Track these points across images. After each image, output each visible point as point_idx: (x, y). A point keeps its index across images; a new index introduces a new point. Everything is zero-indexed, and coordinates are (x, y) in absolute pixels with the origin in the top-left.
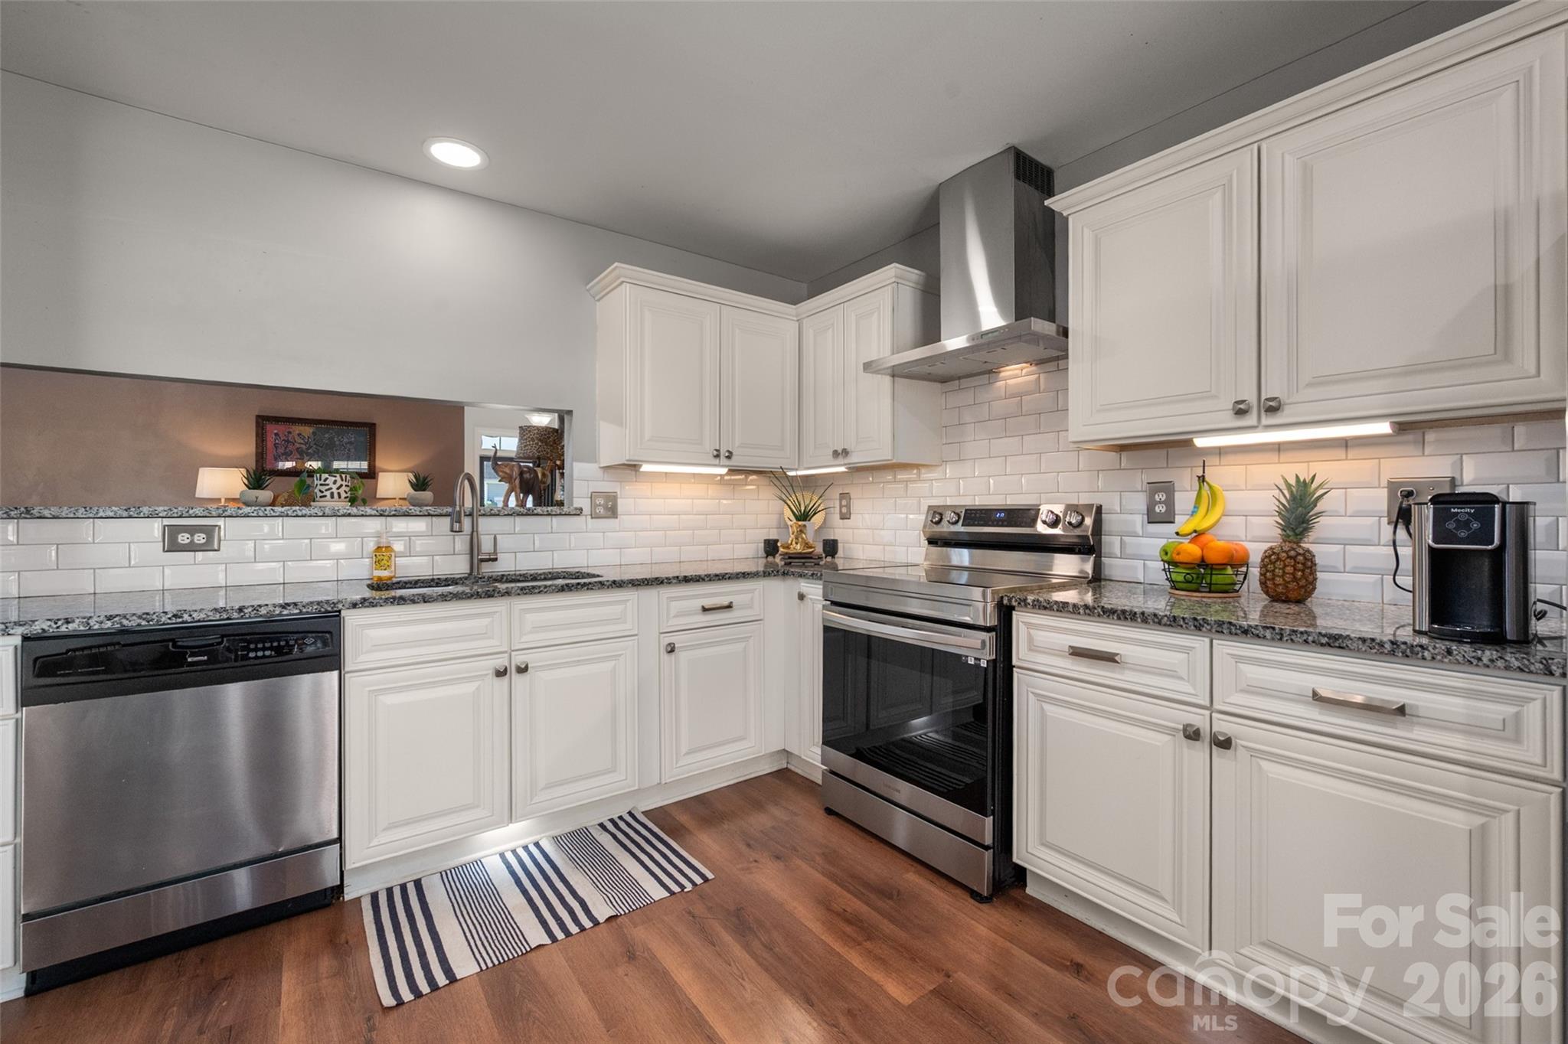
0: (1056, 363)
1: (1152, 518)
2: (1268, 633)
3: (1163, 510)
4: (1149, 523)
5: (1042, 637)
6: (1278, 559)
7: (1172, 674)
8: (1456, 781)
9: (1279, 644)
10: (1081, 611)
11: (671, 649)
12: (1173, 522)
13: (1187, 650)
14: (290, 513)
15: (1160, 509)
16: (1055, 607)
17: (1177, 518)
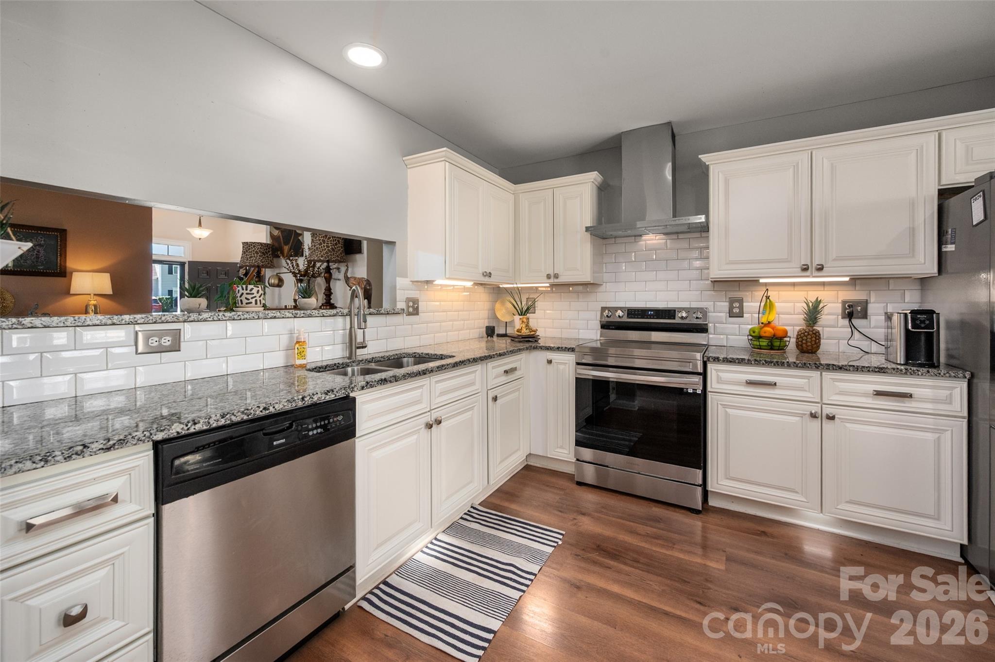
0: (677, 235)
1: (731, 315)
2: (851, 368)
3: (738, 311)
4: (730, 317)
5: (725, 376)
6: (809, 334)
7: (800, 389)
8: (930, 422)
9: (856, 372)
10: (753, 362)
11: (495, 399)
12: (743, 317)
13: (808, 378)
14: (236, 317)
15: (736, 310)
16: (737, 361)
17: (745, 315)
